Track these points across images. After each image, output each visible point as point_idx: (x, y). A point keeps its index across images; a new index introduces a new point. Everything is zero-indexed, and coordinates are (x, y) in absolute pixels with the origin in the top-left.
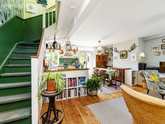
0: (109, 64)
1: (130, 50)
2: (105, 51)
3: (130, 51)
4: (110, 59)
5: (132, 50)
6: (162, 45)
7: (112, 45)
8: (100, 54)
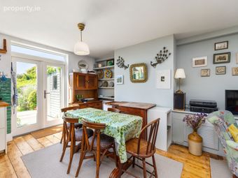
0: (105, 94)
1: (155, 62)
2: (96, 66)
3: (154, 65)
4: (106, 84)
5: (159, 62)
6: (215, 55)
7: (112, 53)
8: (84, 71)
